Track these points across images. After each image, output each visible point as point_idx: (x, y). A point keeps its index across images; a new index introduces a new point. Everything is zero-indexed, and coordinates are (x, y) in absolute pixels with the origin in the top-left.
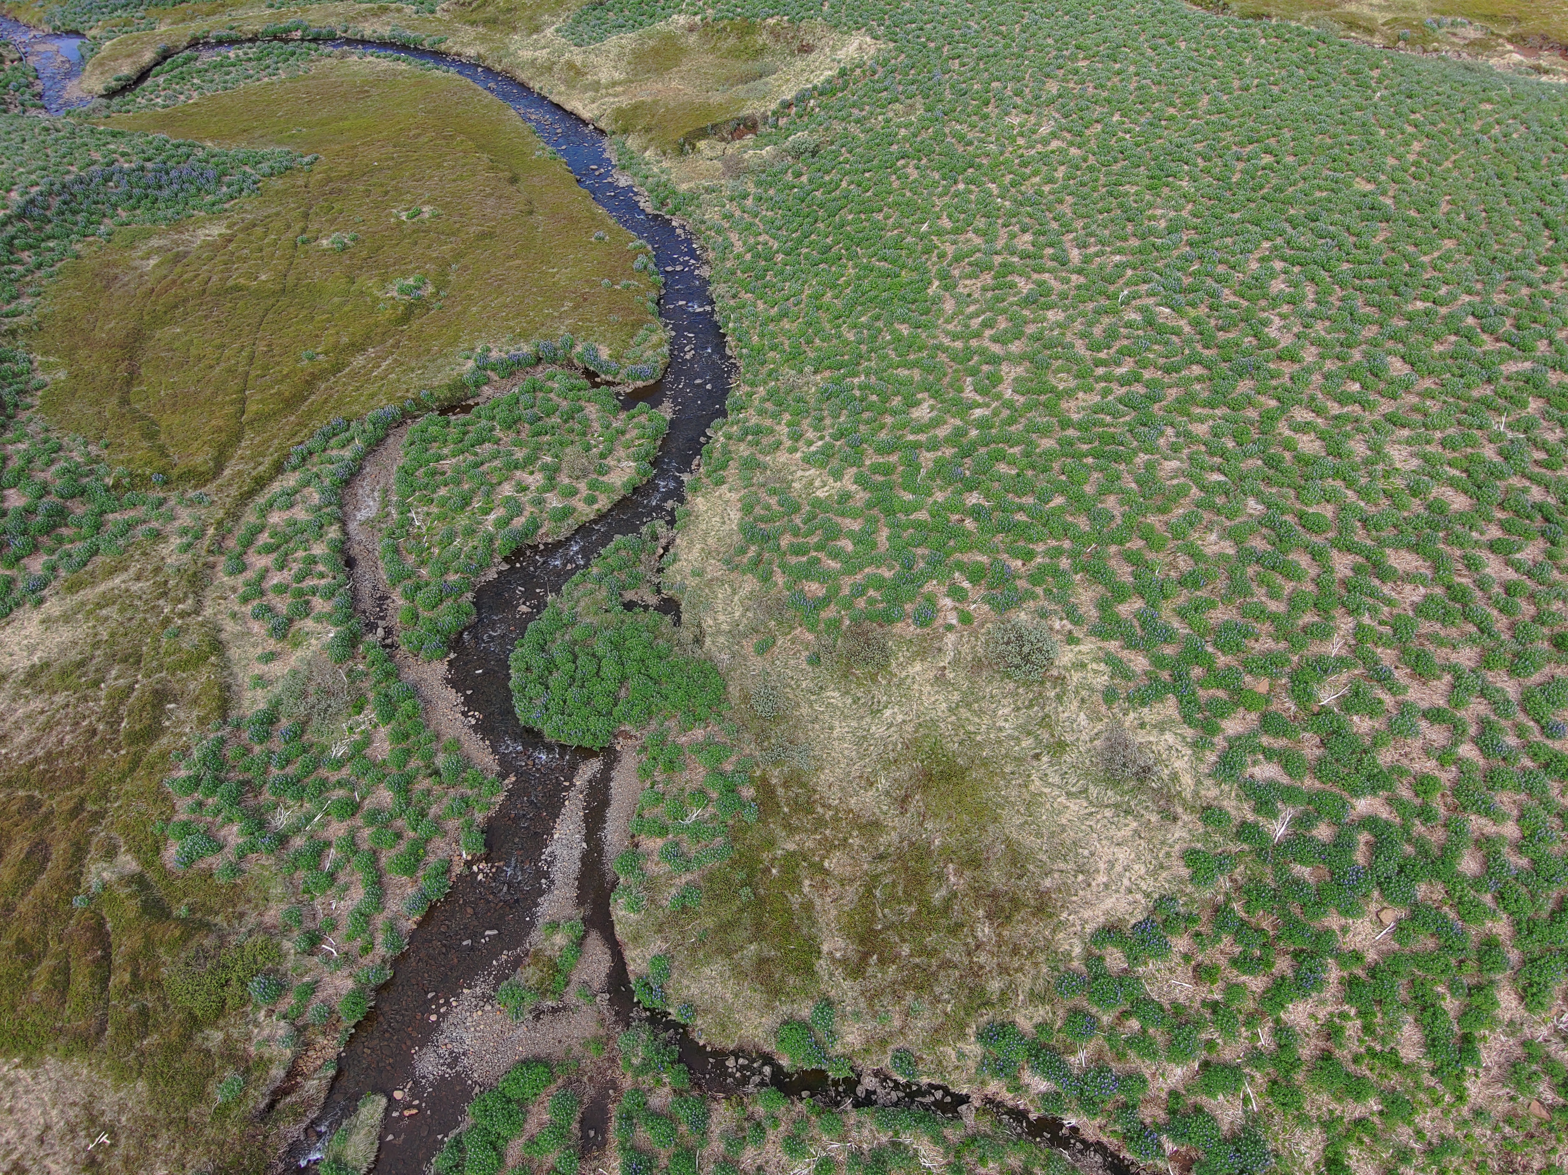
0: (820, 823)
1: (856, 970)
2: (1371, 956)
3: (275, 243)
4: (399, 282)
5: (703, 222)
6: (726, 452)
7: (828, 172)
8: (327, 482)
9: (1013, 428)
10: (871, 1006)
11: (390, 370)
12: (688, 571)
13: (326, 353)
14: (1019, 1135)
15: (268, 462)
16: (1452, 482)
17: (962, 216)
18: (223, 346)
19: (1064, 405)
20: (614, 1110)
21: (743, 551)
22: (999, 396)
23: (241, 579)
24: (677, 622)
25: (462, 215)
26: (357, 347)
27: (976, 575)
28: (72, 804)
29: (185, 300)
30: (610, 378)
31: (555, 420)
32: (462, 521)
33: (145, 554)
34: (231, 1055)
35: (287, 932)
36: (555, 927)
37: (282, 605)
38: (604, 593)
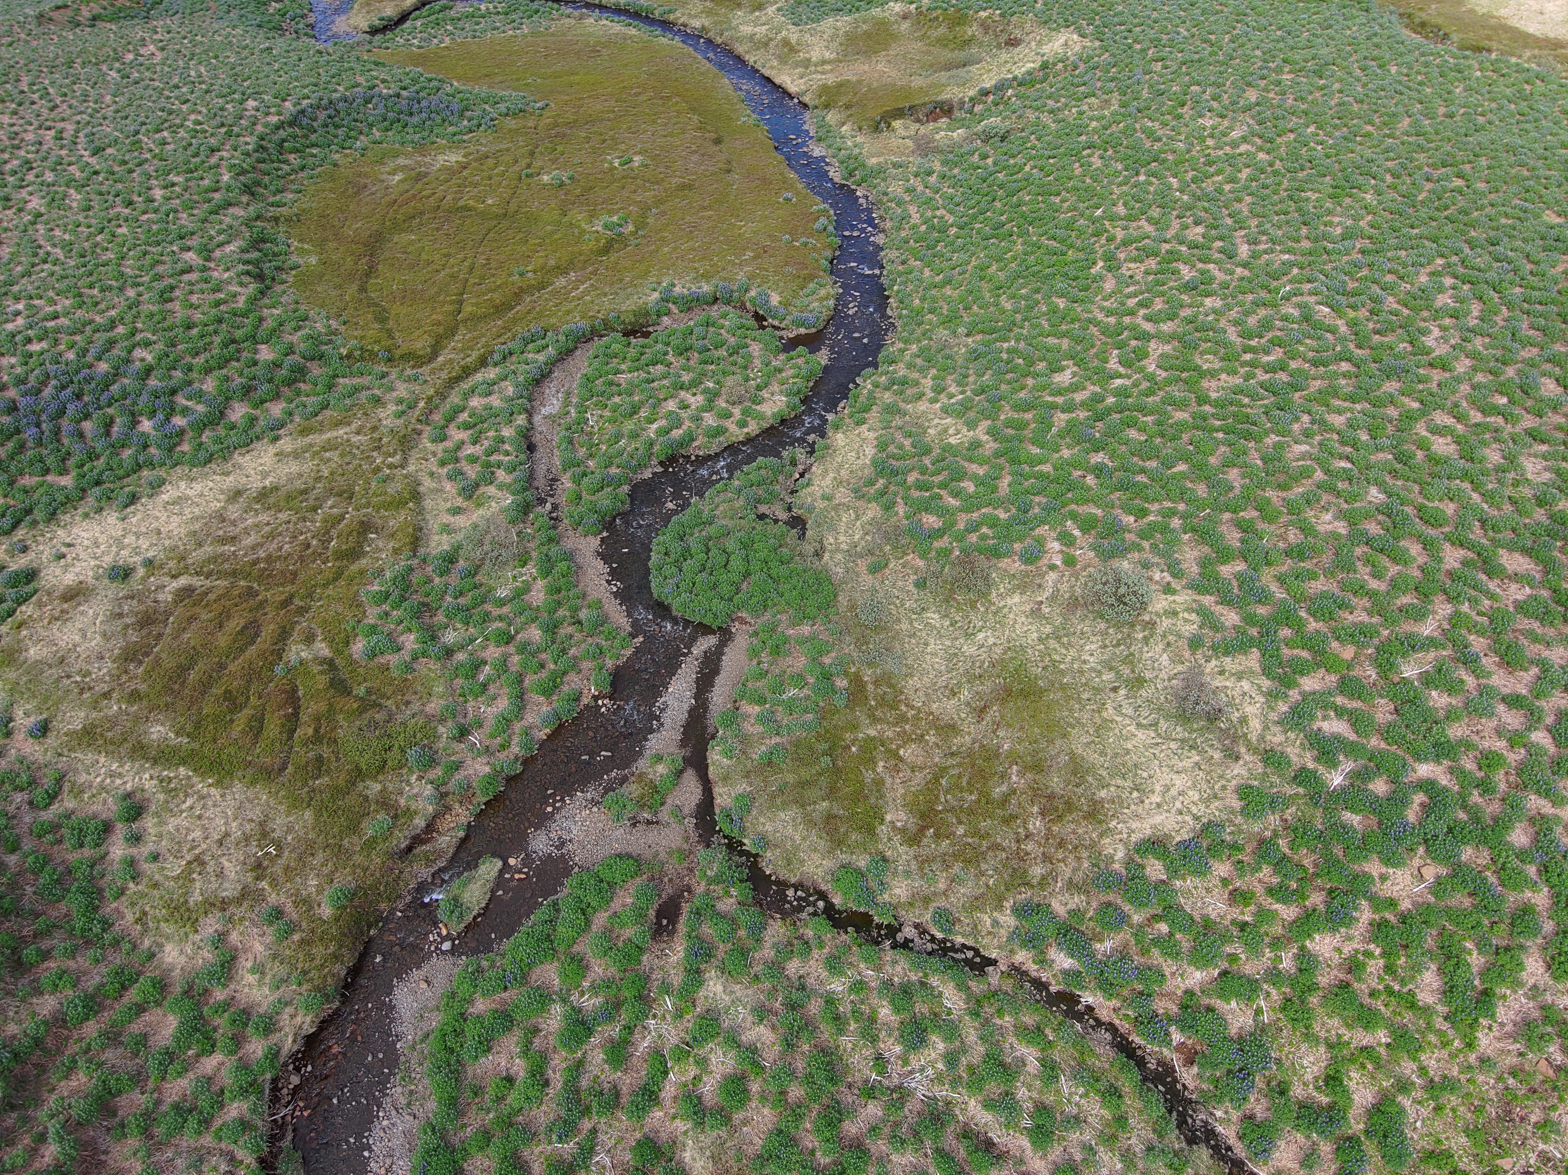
0: (903, 719)
1: (913, 839)
2: (1405, 905)
3: (503, 174)
4: (605, 218)
5: (885, 194)
6: (871, 397)
7: (1013, 157)
8: (521, 379)
9: (1150, 399)
10: (921, 869)
11: (586, 292)
12: (819, 494)
13: (535, 272)
14: (1038, 1002)
15: (475, 355)
17: (1137, 205)
18: (448, 255)
19: (1205, 384)
20: (686, 907)
21: (871, 483)
22: (1142, 370)
23: (441, 446)
24: (802, 536)
25: (667, 167)
26: (561, 270)
27: (1087, 525)
28: (283, 597)
29: (422, 213)
30: (776, 323)
31: (722, 352)
32: (629, 426)
33: (366, 414)
34: (385, 803)
35: (442, 720)
36: (659, 758)
37: (472, 472)
38: (741, 502)
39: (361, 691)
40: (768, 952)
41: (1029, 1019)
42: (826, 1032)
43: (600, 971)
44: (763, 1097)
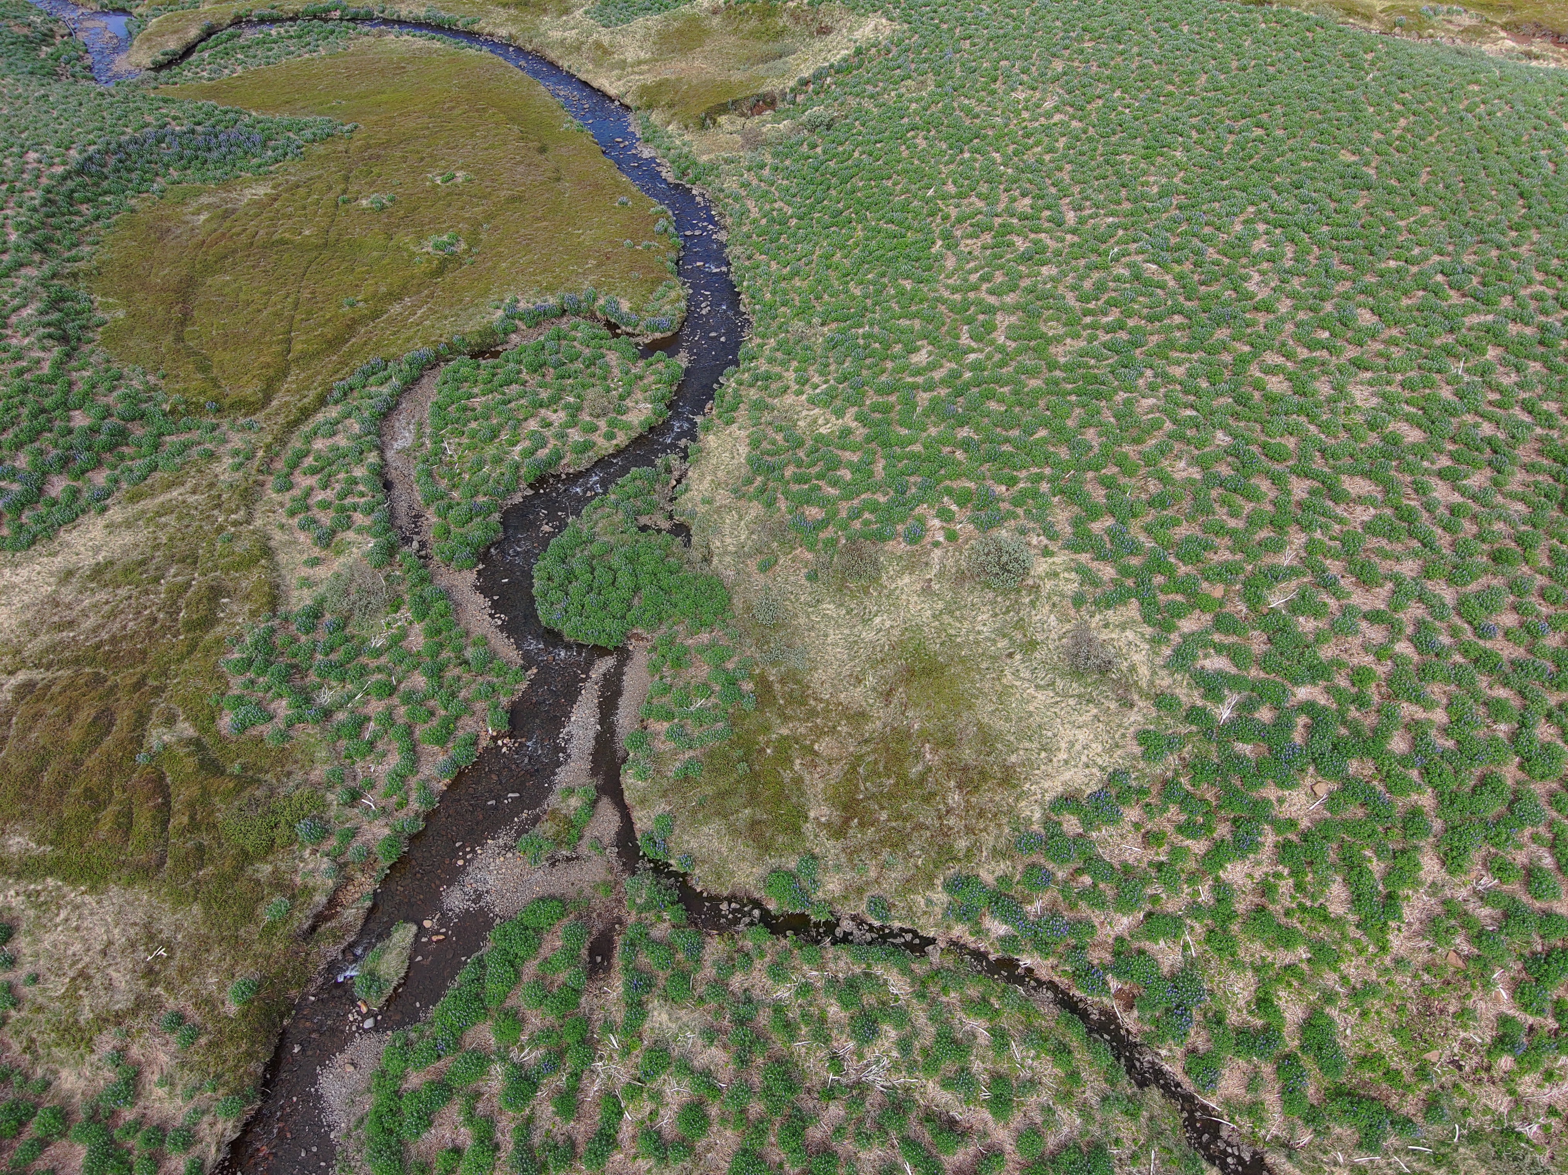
0: (813, 713)
1: (839, 832)
2: (1305, 824)
3: (317, 203)
4: (434, 238)
5: (722, 190)
6: (737, 395)
7: (841, 144)
8: (367, 414)
9: (1004, 370)
10: (851, 860)
11: (425, 317)
12: (698, 499)
13: (366, 301)
14: (979, 972)
15: (312, 395)
16: (1408, 419)
17: (966, 183)
18: (269, 293)
19: (1052, 350)
20: (619, 940)
21: (749, 482)
22: (993, 342)
23: (288, 496)
24: (688, 543)
25: (493, 181)
26: (394, 296)
27: (963, 499)
28: (134, 679)
29: (234, 251)
30: (630, 330)
31: (579, 365)
32: (491, 451)
33: (199, 471)
34: (279, 884)
35: (330, 787)
36: (571, 791)
37: (326, 519)
38: (620, 516)
39: (236, 768)
40: (709, 971)
41: (973, 992)
42: (778, 1042)
43: (538, 1022)
44: (724, 1119)
